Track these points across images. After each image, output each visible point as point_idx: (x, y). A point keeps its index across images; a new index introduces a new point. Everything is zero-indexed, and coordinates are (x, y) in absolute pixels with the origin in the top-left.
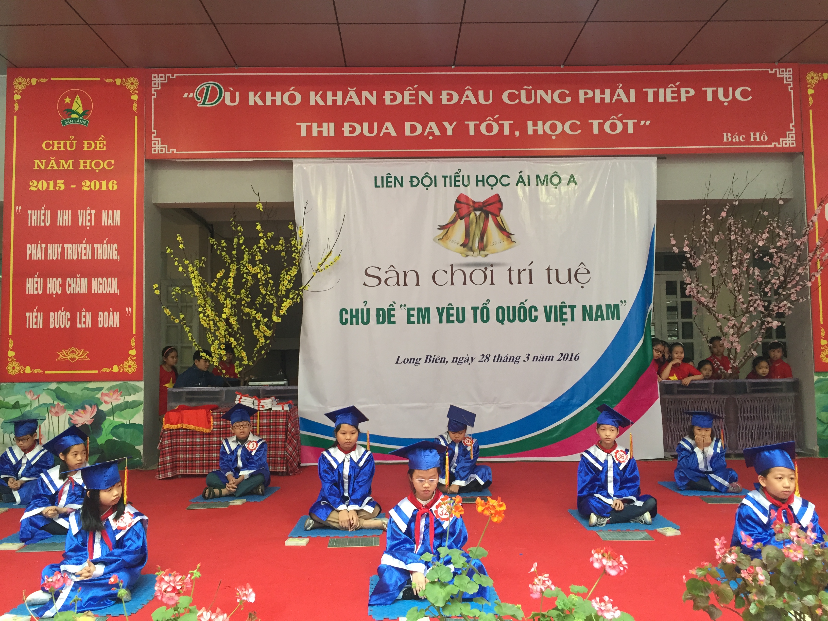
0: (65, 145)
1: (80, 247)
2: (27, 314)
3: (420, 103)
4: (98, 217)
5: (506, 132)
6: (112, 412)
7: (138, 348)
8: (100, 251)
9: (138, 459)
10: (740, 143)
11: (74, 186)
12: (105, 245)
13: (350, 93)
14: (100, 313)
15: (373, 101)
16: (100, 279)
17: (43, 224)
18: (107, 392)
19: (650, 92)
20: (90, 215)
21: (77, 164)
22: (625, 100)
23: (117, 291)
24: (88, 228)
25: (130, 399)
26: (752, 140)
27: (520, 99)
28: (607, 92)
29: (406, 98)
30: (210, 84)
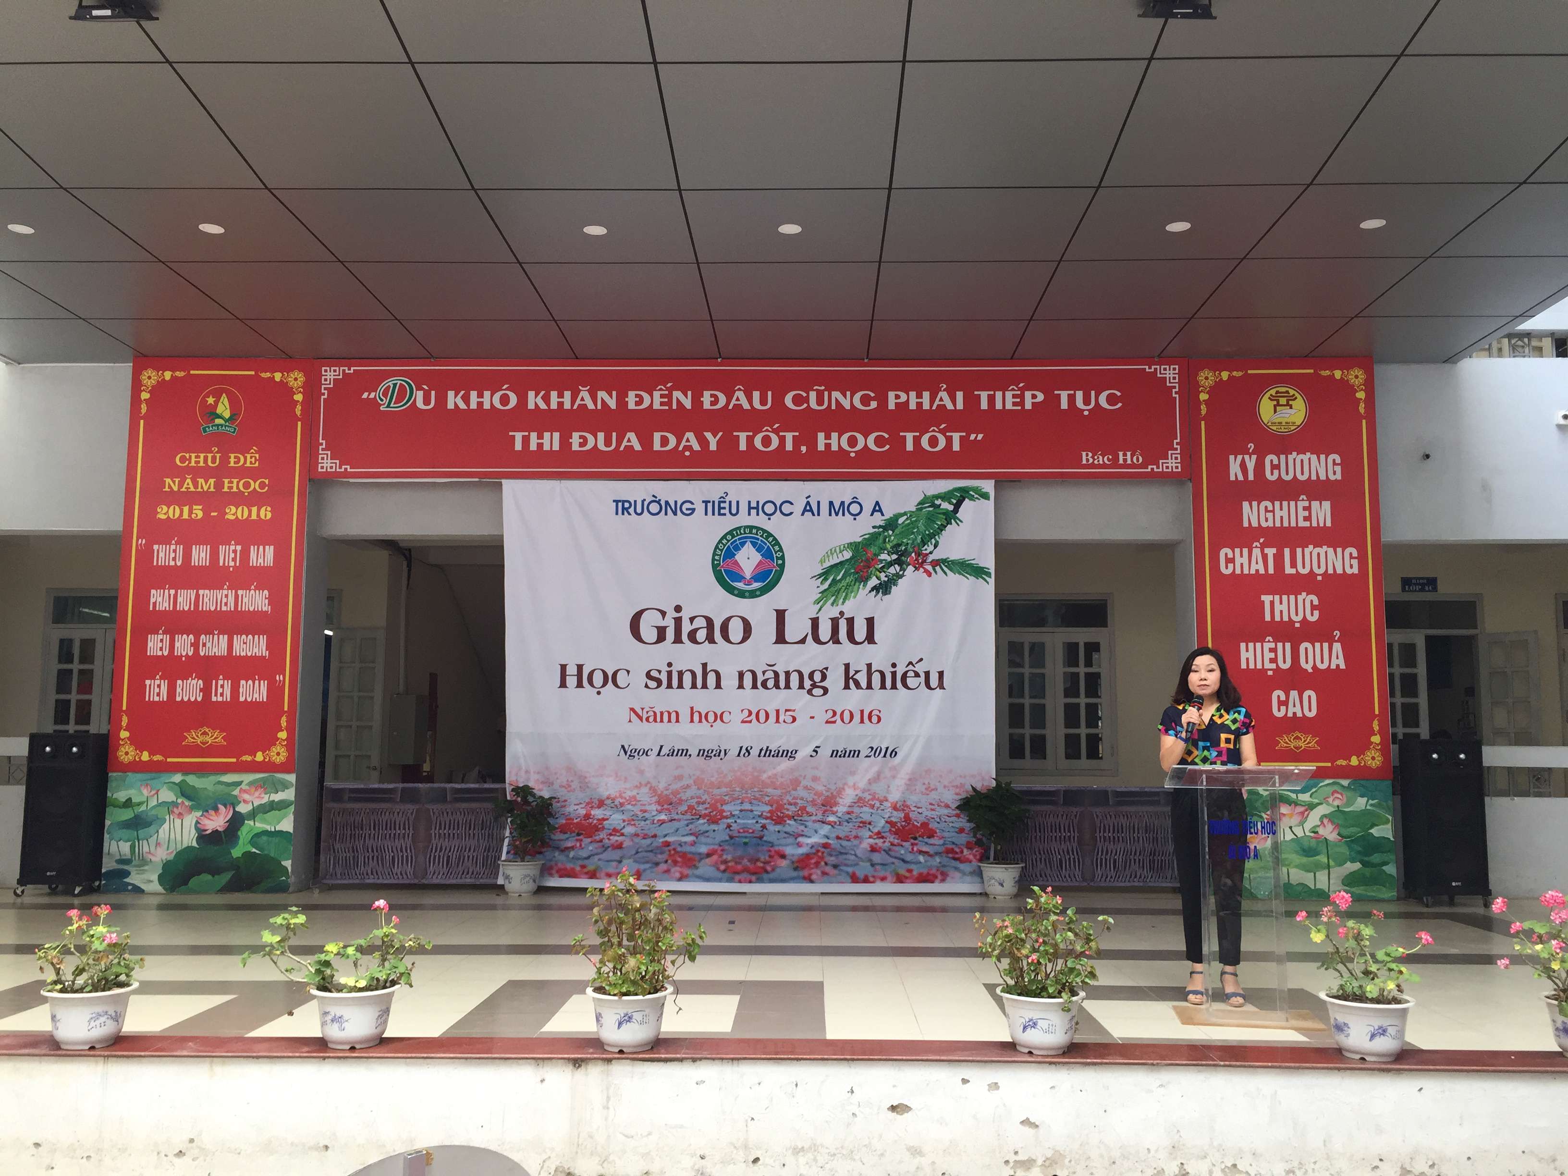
0: (206, 459)
1: (220, 594)
2: (148, 682)
3: (674, 407)
4: (245, 554)
5: (789, 447)
6: (253, 815)
7: (290, 730)
8: (245, 600)
9: (284, 878)
10: (1104, 466)
11: (215, 514)
12: (252, 592)
13: (582, 394)
14: (243, 682)
15: (612, 403)
16: (244, 636)
17: (172, 563)
18: (247, 787)
19: (984, 395)
20: (235, 551)
21: (219, 485)
22: (950, 406)
23: (266, 653)
24: (231, 569)
25: (277, 797)
26: (1121, 462)
27: (808, 402)
28: (926, 395)
29: (655, 400)
30: (399, 381)
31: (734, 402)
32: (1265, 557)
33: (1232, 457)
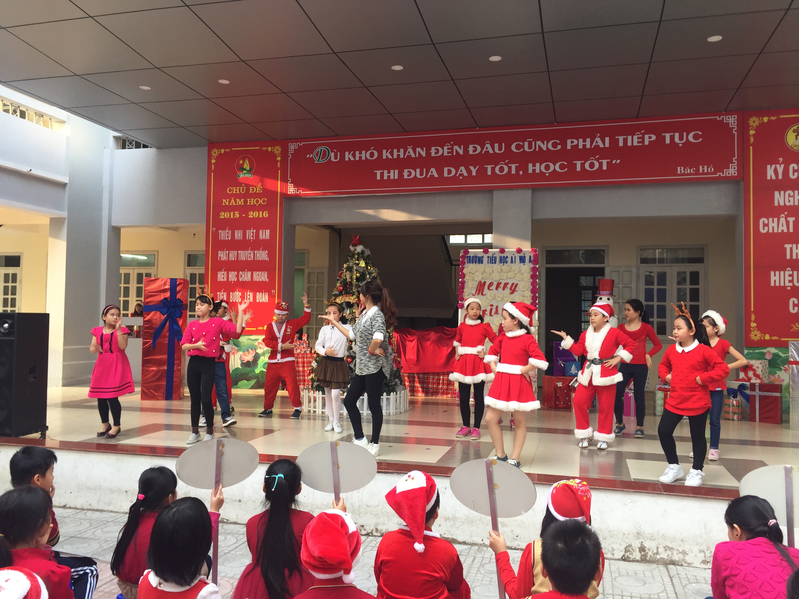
0: (240, 189)
1: (247, 252)
2: (218, 293)
3: (455, 154)
4: (257, 234)
5: (513, 172)
8: (258, 255)
10: (691, 174)
11: (244, 215)
12: (261, 251)
13: (409, 150)
14: (258, 293)
15: (424, 154)
16: (258, 272)
17: (227, 239)
19: (621, 139)
20: (253, 233)
21: (246, 202)
22: (601, 145)
23: (267, 280)
24: (251, 241)
26: (701, 171)
27: (524, 148)
28: (588, 140)
29: (445, 151)
30: (323, 148)
31: (485, 150)
32: (788, 223)
33: (769, 166)
